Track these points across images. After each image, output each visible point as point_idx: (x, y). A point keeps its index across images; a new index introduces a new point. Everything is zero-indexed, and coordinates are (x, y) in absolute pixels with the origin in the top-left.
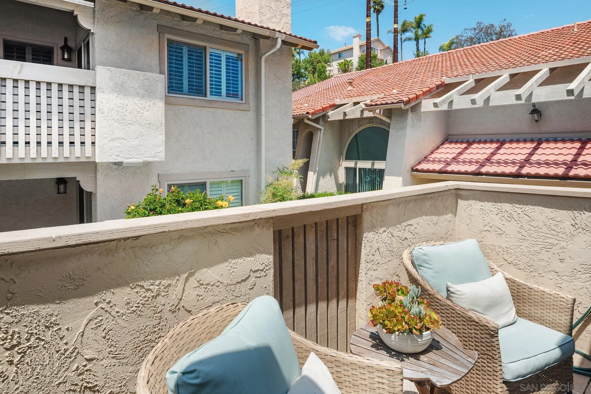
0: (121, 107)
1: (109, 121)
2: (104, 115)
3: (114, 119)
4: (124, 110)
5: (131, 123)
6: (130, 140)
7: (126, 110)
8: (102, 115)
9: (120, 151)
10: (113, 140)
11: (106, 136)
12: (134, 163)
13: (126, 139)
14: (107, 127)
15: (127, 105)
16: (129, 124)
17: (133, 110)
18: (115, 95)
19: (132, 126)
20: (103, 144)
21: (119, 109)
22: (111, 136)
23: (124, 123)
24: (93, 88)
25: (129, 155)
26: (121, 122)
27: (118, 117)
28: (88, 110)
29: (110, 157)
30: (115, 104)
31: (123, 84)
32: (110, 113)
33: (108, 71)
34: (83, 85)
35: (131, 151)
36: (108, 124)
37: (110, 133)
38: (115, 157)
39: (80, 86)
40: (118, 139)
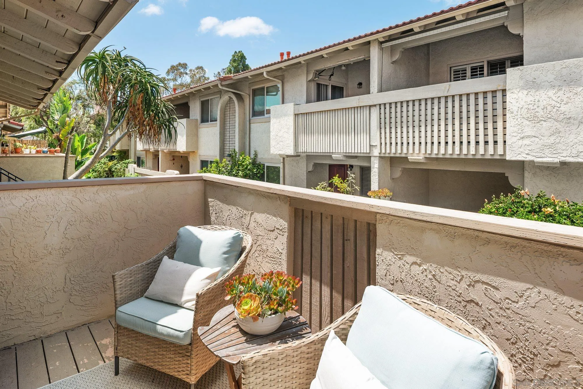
0: (532, 104)
1: (519, 119)
2: (513, 115)
3: (524, 118)
4: (535, 107)
5: (544, 119)
6: (542, 138)
7: (538, 107)
8: (512, 115)
9: (530, 149)
10: (523, 138)
11: (515, 134)
12: (548, 163)
13: (537, 137)
14: (517, 126)
15: (539, 101)
16: (542, 120)
17: (547, 106)
18: (525, 92)
19: (545, 123)
20: (512, 143)
21: (531, 107)
22: (520, 134)
23: (535, 120)
24: (504, 91)
25: (541, 154)
26: (532, 119)
27: (529, 115)
28: (500, 112)
29: (519, 156)
30: (525, 102)
31: (535, 80)
32: (519, 112)
33: (519, 71)
34: (495, 89)
35: (544, 149)
36: (517, 122)
37: (520, 131)
38: (525, 156)
39: (492, 92)
40: (528, 137)
